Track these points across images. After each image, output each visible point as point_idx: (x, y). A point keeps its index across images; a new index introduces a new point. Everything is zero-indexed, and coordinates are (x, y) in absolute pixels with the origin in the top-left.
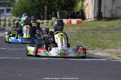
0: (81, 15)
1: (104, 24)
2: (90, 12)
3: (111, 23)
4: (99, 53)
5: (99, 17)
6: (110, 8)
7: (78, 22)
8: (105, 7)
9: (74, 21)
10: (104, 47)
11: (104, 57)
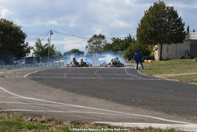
0: (153, 58)
1: (163, 62)
2: (157, 57)
3: (167, 62)
4: (158, 76)
5: (161, 59)
6: (166, 55)
7: (151, 61)
8: (164, 54)
9: (149, 61)
10: (160, 73)
11: (160, 78)
